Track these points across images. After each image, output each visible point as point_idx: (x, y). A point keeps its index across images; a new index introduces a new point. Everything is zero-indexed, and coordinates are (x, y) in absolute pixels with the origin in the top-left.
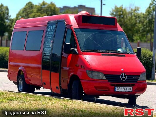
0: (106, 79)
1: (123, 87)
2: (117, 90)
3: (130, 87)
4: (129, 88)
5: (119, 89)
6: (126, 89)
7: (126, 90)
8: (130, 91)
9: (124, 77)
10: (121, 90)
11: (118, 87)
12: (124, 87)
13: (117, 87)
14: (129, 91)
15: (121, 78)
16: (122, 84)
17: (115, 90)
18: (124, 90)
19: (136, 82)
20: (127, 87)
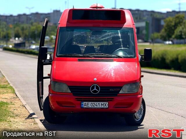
0: (70, 92)
1: (93, 103)
2: (85, 107)
3: (105, 103)
4: (102, 103)
5: (88, 105)
6: (98, 105)
7: (98, 107)
8: (105, 107)
9: (95, 89)
10: (90, 107)
11: (86, 103)
12: (96, 103)
13: (84, 103)
14: (102, 107)
15: (91, 90)
16: (94, 99)
17: (82, 106)
18: (96, 107)
19: (116, 95)
20: (100, 103)
